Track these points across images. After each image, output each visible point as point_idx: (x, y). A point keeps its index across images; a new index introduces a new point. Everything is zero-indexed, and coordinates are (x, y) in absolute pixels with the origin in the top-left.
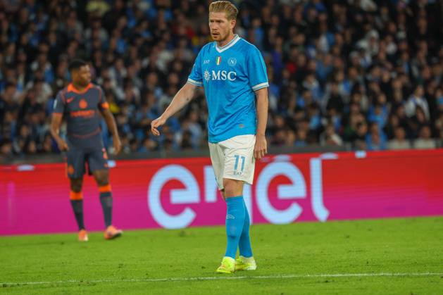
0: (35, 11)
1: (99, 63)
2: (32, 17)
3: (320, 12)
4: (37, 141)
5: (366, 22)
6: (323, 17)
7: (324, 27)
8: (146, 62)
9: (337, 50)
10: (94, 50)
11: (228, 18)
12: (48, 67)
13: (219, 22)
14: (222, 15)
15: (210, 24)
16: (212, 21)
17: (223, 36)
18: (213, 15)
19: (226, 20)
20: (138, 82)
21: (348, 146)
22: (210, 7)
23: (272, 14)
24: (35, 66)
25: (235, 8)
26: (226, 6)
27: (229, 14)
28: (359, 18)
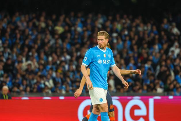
0: (32, 30)
1: (58, 54)
2: (30, 33)
3: (155, 34)
4: (31, 87)
5: (175, 39)
6: (157, 37)
7: (157, 41)
8: (79, 54)
9: (162, 52)
10: (56, 48)
11: (106, 38)
12: (36, 55)
13: (102, 40)
14: (103, 37)
15: (98, 41)
16: (99, 40)
17: (104, 46)
18: (99, 37)
19: (105, 39)
20: (75, 63)
21: (166, 93)
22: (98, 34)
23: (135, 35)
24: (31, 54)
25: (108, 34)
26: (105, 34)
27: (106, 37)
28: (173, 38)
